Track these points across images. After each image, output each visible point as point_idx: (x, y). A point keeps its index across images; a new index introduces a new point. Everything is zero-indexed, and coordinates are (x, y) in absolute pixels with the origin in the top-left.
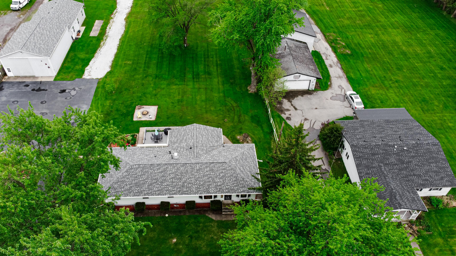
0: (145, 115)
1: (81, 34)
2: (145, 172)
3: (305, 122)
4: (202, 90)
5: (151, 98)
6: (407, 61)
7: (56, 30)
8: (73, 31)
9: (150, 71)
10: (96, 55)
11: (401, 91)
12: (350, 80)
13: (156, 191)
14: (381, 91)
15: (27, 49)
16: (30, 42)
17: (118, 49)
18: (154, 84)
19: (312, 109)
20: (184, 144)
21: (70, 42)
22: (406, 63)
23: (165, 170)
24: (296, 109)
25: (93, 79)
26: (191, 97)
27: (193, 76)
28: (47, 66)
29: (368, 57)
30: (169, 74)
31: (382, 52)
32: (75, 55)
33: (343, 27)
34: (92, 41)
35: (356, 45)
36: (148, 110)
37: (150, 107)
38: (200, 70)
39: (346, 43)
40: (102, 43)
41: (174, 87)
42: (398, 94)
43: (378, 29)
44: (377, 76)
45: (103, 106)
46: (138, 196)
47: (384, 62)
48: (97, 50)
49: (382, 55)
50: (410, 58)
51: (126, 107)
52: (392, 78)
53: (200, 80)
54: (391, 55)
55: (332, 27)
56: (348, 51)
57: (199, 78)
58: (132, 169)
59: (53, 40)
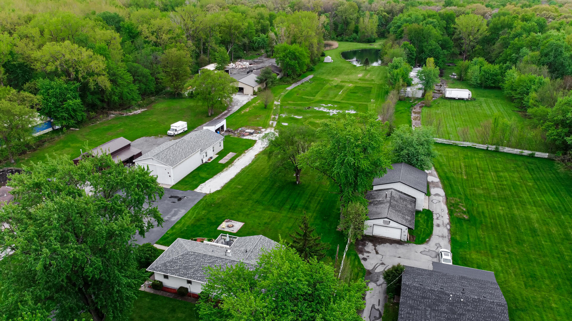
0: (229, 227)
1: (212, 160)
2: (197, 259)
3: (381, 265)
4: (292, 220)
5: (242, 216)
6: (533, 237)
7: (189, 150)
8: (205, 156)
9: (254, 196)
10: (215, 177)
11: (509, 262)
12: (453, 242)
13: (198, 277)
14: (483, 258)
15: (158, 157)
16: (163, 153)
17: (236, 176)
18: (252, 207)
19: (395, 256)
20: (243, 249)
21: (199, 163)
22: (531, 239)
23: (213, 262)
24: (377, 253)
25: (201, 193)
26: (278, 222)
27: (291, 207)
28: (169, 175)
29: (486, 226)
30: (269, 201)
31: (506, 224)
32: (198, 174)
33: (473, 195)
34: (217, 166)
35: (478, 213)
36: (234, 224)
37: (237, 222)
38: (300, 204)
39: (467, 210)
40: (225, 169)
41: (268, 212)
42: (503, 264)
43: (514, 204)
44: (487, 244)
45: (198, 213)
46: (182, 277)
47: (504, 234)
48: (218, 173)
49: (505, 226)
50: (539, 236)
51: (217, 218)
52: (505, 249)
53: (296, 211)
54: (516, 229)
55: (460, 194)
56: (466, 217)
57: (295, 210)
58: (187, 254)
59: (182, 156)
